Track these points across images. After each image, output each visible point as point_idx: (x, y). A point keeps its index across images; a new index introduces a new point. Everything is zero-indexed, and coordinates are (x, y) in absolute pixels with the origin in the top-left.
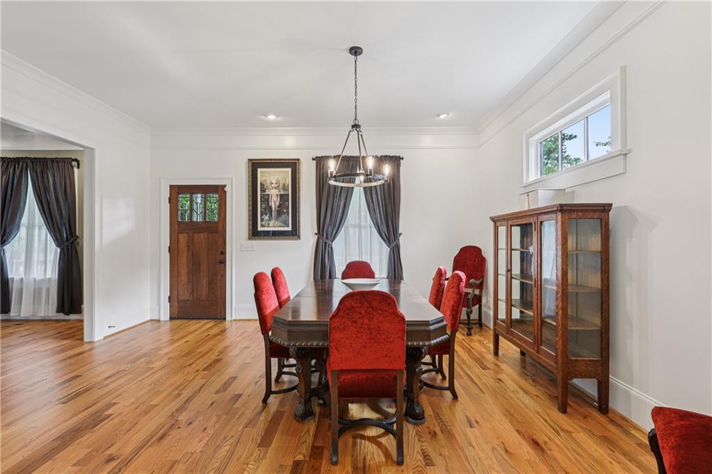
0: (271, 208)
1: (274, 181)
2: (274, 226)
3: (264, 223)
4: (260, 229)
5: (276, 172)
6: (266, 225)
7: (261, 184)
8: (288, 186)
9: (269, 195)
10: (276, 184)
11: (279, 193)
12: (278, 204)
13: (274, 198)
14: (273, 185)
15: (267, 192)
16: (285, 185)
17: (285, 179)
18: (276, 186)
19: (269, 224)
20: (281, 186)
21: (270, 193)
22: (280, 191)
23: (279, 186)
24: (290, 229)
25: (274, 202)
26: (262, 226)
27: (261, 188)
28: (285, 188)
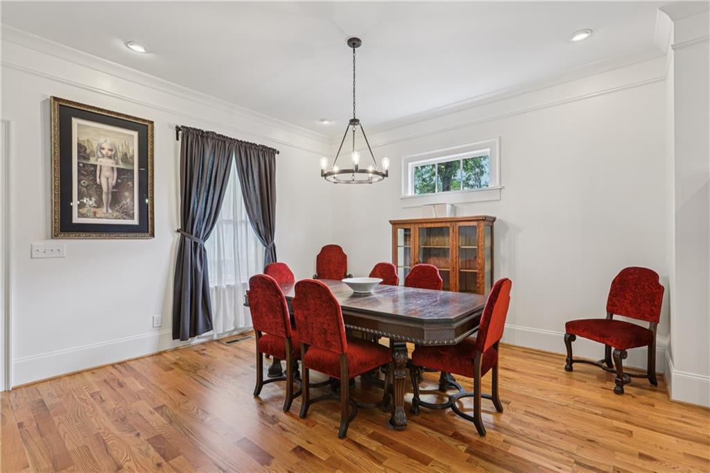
0: (100, 187)
1: (106, 146)
2: (105, 217)
3: (84, 211)
4: (76, 219)
5: (108, 131)
6: (91, 214)
7: (80, 146)
8: (132, 157)
9: (95, 166)
10: (111, 150)
11: (115, 166)
12: (114, 182)
13: (106, 173)
14: (104, 152)
15: (92, 161)
16: (126, 154)
17: (127, 147)
18: (110, 153)
19: (95, 213)
20: (120, 155)
21: (98, 163)
22: (117, 163)
23: (115, 155)
24: (135, 222)
25: (107, 179)
26: (81, 215)
27: (79, 152)
28: (126, 158)
